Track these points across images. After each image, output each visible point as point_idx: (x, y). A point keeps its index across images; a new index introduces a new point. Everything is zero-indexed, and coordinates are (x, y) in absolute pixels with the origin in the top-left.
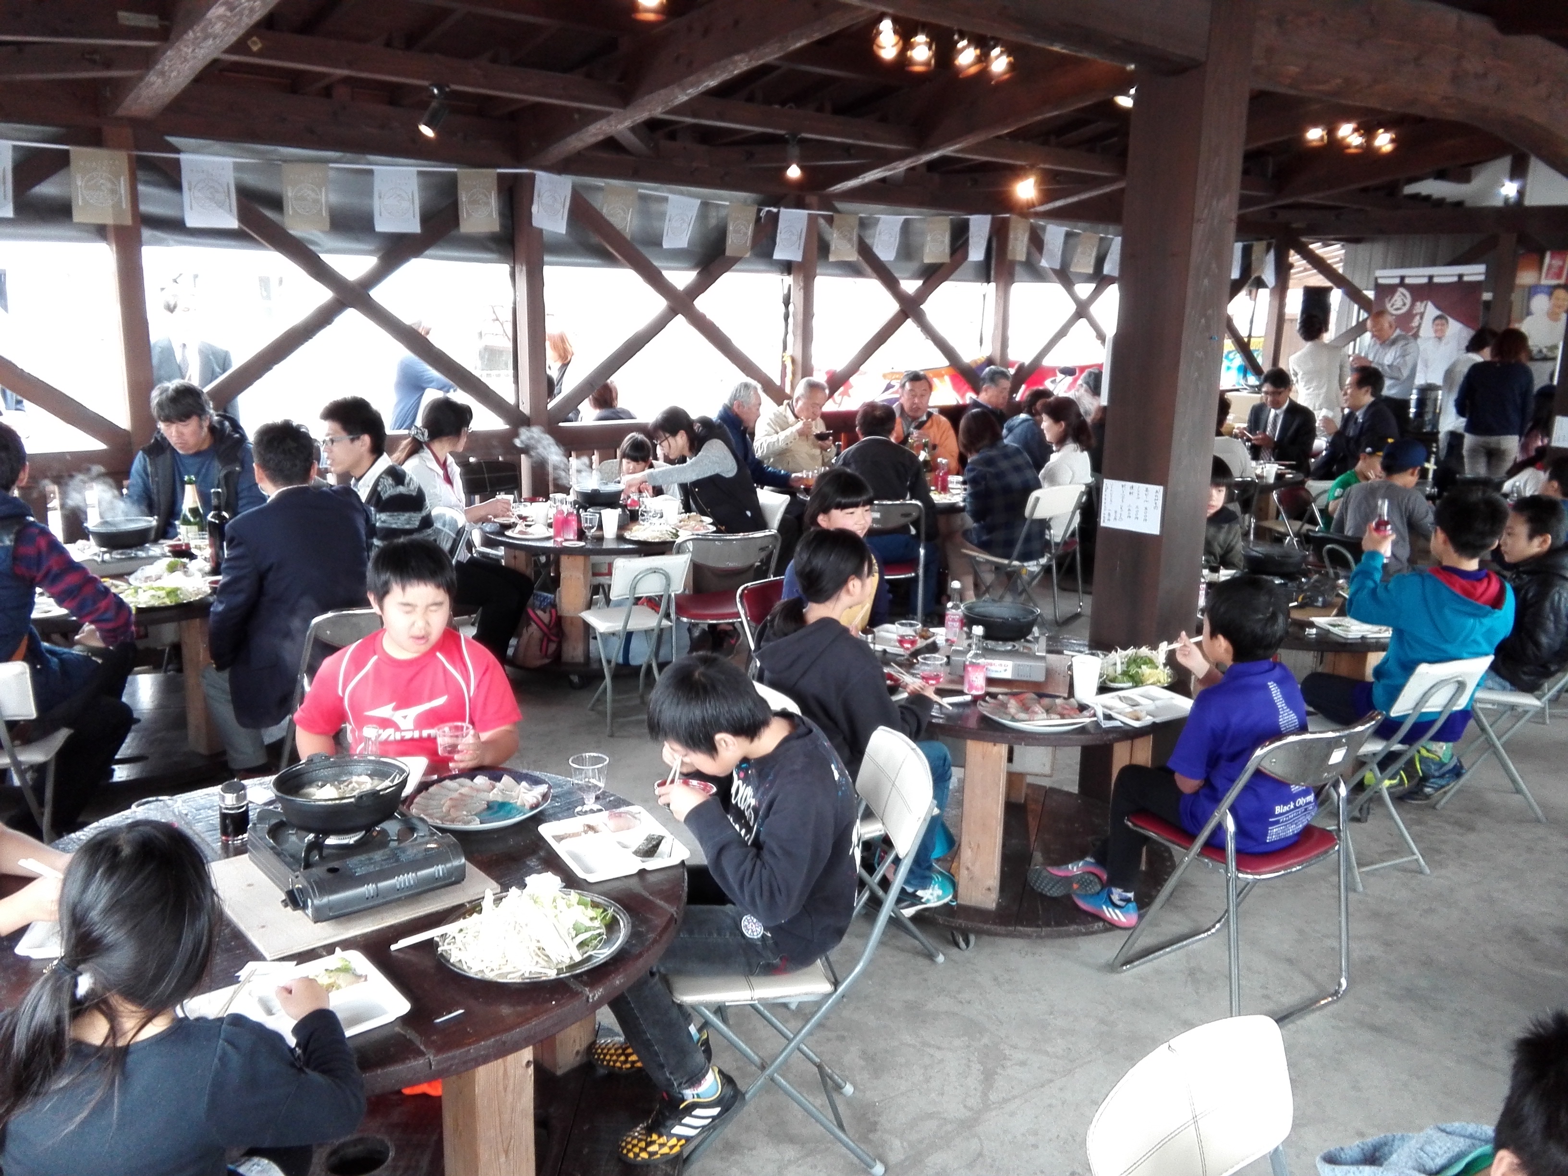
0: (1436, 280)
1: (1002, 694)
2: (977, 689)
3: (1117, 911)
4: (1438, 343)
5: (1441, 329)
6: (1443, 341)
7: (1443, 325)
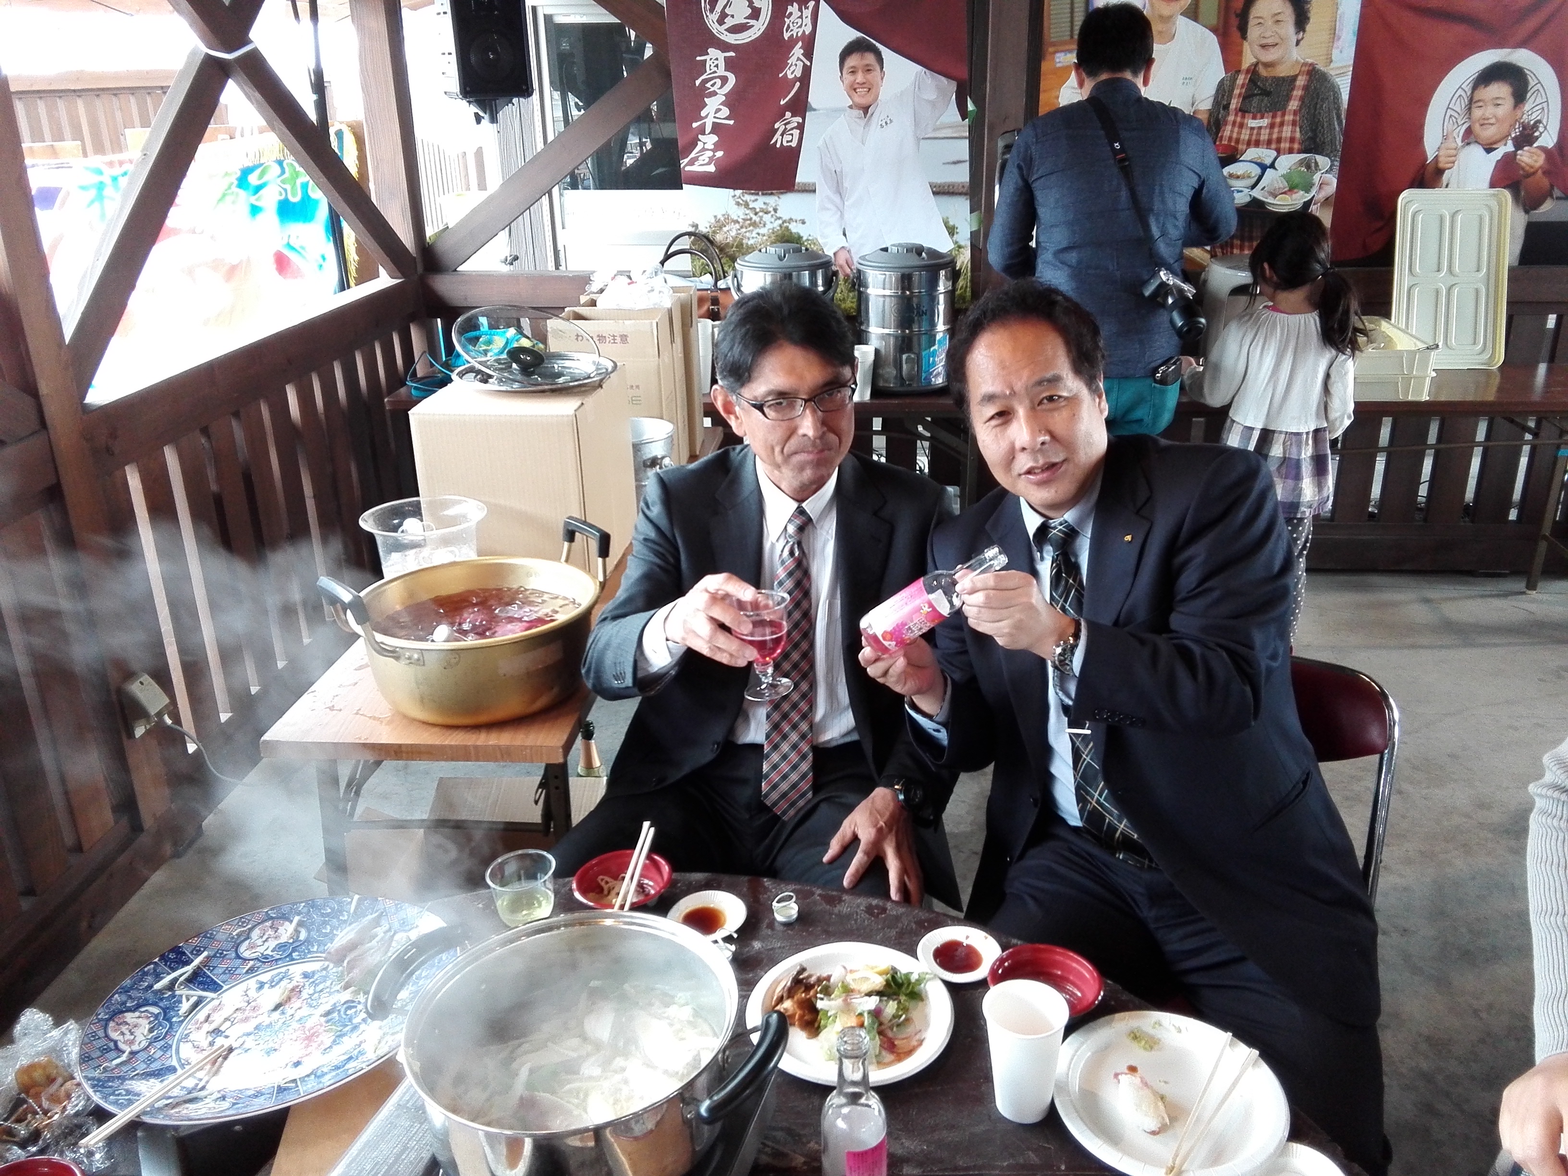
4: (863, 122)
5: (864, 81)
6: (875, 118)
7: (868, 70)
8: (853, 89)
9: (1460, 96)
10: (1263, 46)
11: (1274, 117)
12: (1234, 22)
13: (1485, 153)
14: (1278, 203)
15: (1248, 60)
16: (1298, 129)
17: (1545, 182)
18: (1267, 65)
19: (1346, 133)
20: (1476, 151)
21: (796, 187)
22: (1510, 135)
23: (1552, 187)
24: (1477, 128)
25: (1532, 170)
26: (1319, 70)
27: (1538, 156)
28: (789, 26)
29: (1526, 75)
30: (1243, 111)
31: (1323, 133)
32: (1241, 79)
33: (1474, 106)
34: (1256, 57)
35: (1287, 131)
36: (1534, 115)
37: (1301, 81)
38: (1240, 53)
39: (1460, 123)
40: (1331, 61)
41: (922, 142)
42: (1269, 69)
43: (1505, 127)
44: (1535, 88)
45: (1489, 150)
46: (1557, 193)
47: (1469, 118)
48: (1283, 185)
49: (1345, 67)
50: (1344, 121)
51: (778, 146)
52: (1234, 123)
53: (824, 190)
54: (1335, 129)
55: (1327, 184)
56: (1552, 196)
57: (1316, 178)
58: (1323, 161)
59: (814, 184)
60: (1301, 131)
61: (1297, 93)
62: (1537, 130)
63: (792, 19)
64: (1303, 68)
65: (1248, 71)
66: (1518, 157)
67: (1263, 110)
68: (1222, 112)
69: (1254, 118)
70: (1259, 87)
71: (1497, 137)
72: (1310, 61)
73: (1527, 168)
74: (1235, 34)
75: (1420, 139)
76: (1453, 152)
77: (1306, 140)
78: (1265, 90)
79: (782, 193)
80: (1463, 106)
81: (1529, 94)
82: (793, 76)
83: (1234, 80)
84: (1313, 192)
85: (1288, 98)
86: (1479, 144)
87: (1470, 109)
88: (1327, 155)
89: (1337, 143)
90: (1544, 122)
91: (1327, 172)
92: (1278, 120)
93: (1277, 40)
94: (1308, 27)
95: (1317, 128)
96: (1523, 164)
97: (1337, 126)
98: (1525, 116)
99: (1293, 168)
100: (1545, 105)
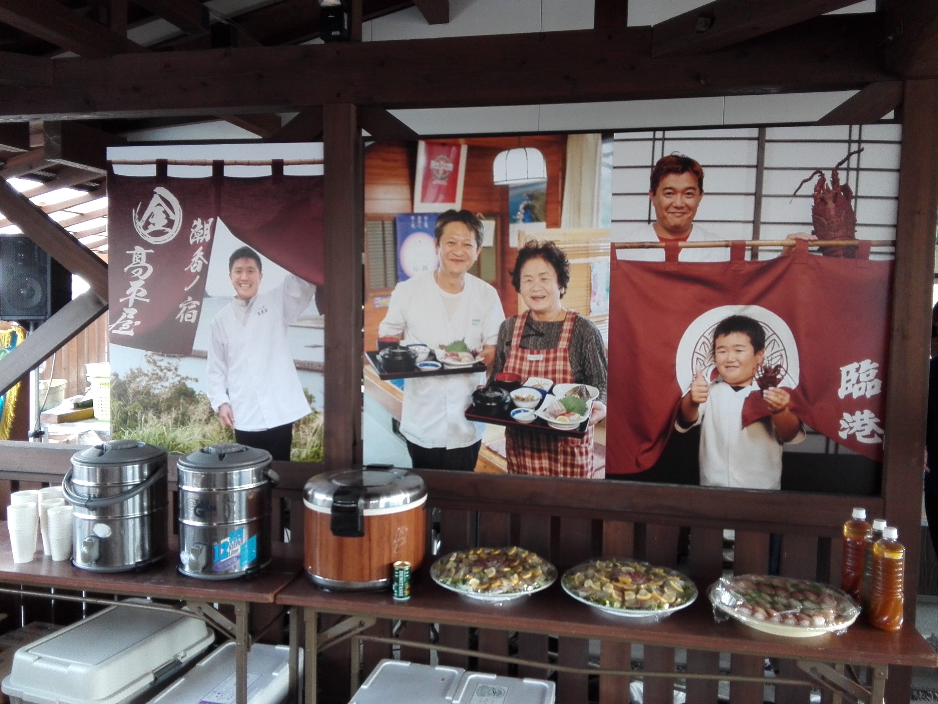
0: (229, 172)
4: (244, 309)
5: (247, 279)
6: (254, 306)
7: (250, 271)
8: (238, 284)
9: (704, 343)
10: (534, 298)
11: (548, 353)
12: (509, 279)
13: (733, 391)
14: (560, 422)
15: (523, 308)
16: (569, 364)
17: (794, 418)
18: (538, 313)
19: (610, 368)
20: (725, 389)
21: (193, 354)
22: (754, 376)
23: (801, 423)
24: (722, 369)
25: (780, 407)
26: (581, 318)
27: (784, 395)
28: (194, 235)
29: (761, 327)
30: (522, 347)
31: (590, 369)
32: (519, 323)
33: (717, 351)
34: (529, 306)
35: (560, 365)
36: (774, 361)
37: (567, 326)
38: (516, 302)
39: (707, 365)
40: (590, 311)
41: (289, 329)
42: (540, 316)
43: (748, 370)
44: (771, 338)
45: (737, 388)
46: (806, 428)
47: (715, 361)
48: (561, 408)
49: (602, 316)
50: (607, 359)
51: (181, 321)
52: (516, 357)
53: (213, 357)
54: (600, 365)
55: (598, 409)
56: (802, 431)
57: (589, 403)
58: (593, 391)
59: (206, 352)
60: (571, 366)
61: (565, 335)
62: (779, 373)
63: (196, 229)
64: (568, 316)
65: (523, 317)
66: (765, 395)
67: (539, 347)
68: (505, 347)
69: (532, 353)
70: (534, 330)
71: (743, 378)
72: (573, 310)
73: (775, 405)
74: (511, 288)
75: (673, 377)
76: (704, 389)
77: (577, 372)
78: (539, 332)
79: (181, 357)
80: (708, 351)
81: (766, 344)
82: (195, 271)
83: (513, 323)
84: (587, 415)
85: (558, 339)
86: (726, 382)
87: (714, 353)
88: (595, 386)
89: (603, 376)
90: (785, 366)
91: (597, 399)
92: (552, 356)
93: (545, 294)
94: (569, 285)
95: (584, 364)
96: (770, 402)
97: (601, 364)
98: (766, 362)
99: (568, 394)
100: (783, 353)
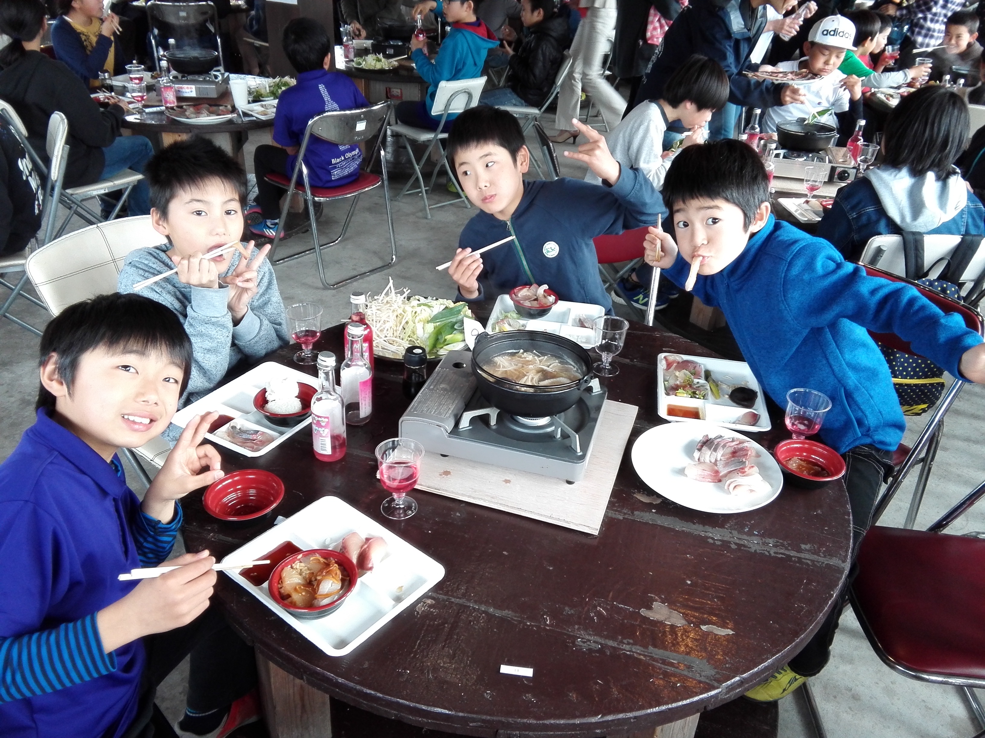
1: (186, 105)
2: (170, 103)
3: (271, 230)
